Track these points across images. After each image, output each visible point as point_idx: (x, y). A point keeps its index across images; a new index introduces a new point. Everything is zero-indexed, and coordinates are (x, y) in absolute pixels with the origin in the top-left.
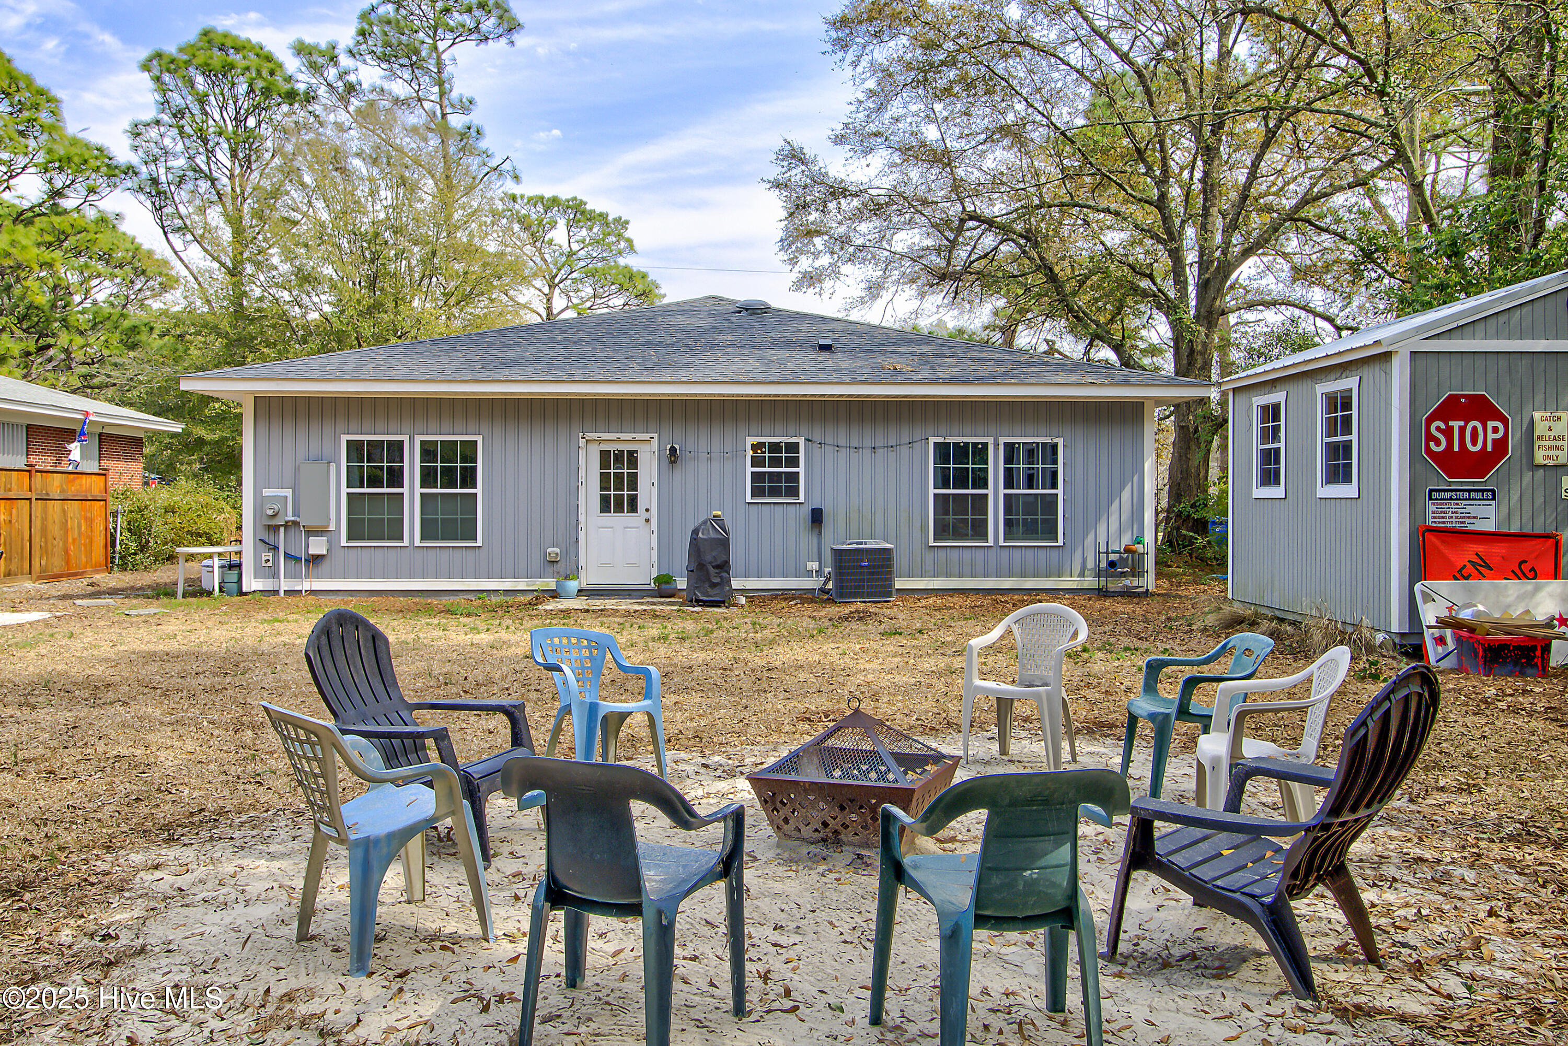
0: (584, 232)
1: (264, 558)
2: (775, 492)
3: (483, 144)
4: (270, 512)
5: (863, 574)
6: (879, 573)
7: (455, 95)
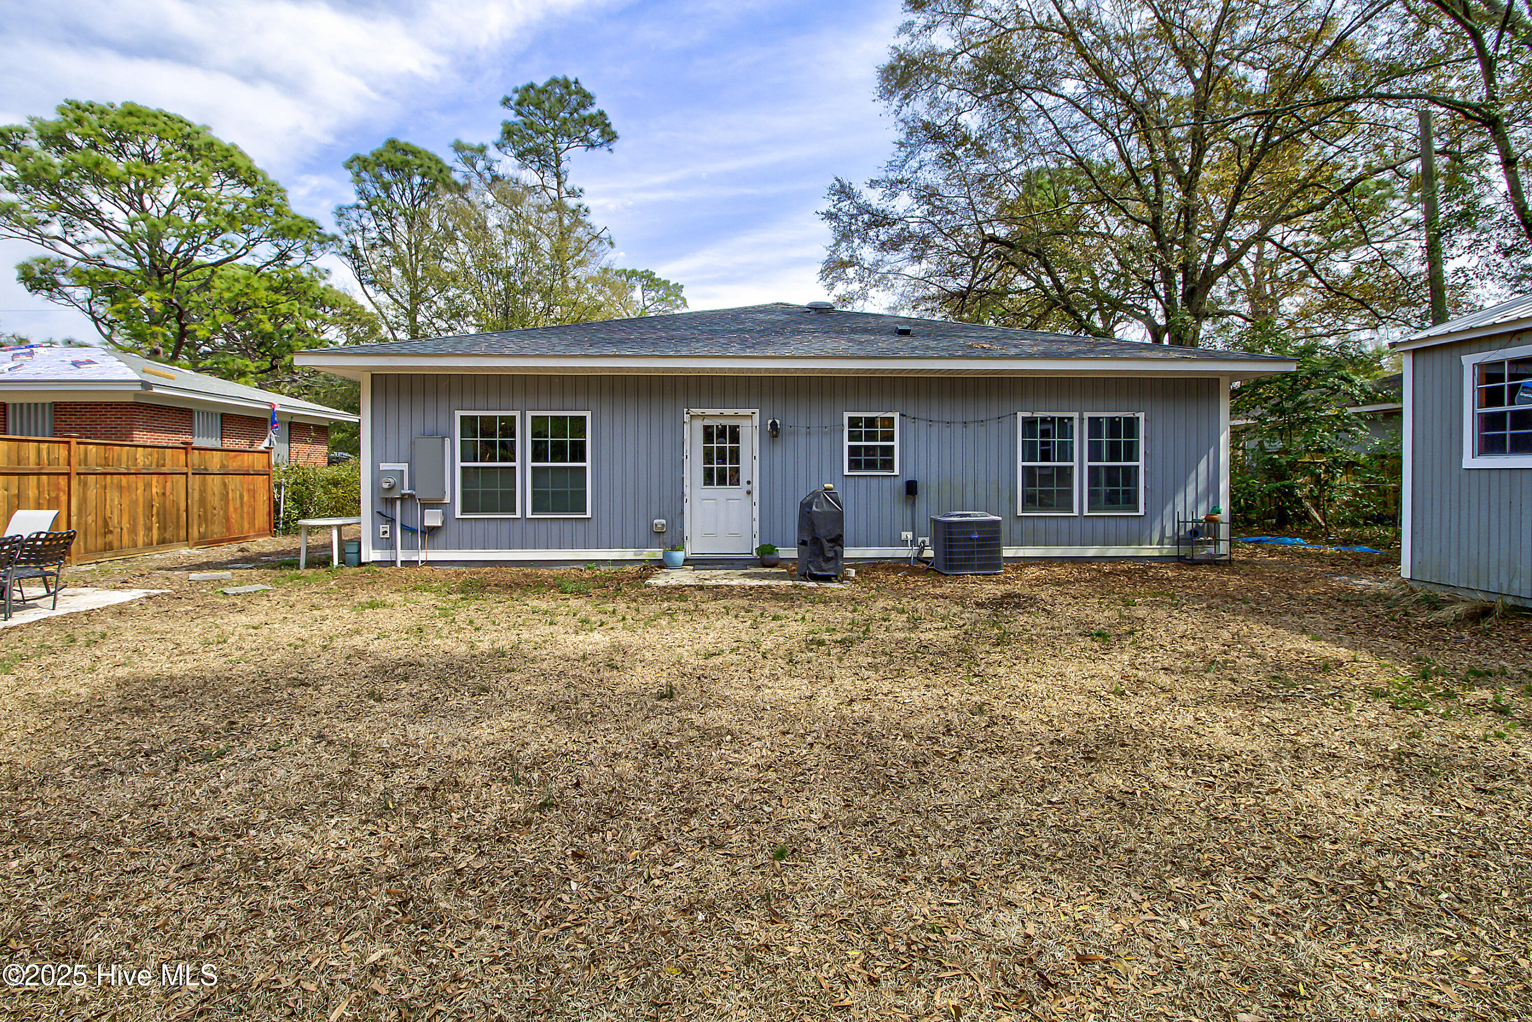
0: (653, 294)
1: (382, 530)
2: (871, 465)
3: (588, 220)
4: (386, 486)
5: (973, 546)
6: (990, 545)
7: (568, 185)
